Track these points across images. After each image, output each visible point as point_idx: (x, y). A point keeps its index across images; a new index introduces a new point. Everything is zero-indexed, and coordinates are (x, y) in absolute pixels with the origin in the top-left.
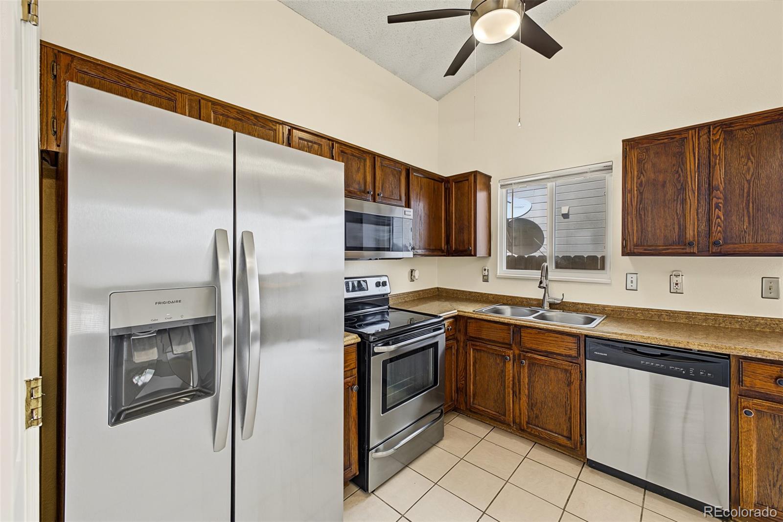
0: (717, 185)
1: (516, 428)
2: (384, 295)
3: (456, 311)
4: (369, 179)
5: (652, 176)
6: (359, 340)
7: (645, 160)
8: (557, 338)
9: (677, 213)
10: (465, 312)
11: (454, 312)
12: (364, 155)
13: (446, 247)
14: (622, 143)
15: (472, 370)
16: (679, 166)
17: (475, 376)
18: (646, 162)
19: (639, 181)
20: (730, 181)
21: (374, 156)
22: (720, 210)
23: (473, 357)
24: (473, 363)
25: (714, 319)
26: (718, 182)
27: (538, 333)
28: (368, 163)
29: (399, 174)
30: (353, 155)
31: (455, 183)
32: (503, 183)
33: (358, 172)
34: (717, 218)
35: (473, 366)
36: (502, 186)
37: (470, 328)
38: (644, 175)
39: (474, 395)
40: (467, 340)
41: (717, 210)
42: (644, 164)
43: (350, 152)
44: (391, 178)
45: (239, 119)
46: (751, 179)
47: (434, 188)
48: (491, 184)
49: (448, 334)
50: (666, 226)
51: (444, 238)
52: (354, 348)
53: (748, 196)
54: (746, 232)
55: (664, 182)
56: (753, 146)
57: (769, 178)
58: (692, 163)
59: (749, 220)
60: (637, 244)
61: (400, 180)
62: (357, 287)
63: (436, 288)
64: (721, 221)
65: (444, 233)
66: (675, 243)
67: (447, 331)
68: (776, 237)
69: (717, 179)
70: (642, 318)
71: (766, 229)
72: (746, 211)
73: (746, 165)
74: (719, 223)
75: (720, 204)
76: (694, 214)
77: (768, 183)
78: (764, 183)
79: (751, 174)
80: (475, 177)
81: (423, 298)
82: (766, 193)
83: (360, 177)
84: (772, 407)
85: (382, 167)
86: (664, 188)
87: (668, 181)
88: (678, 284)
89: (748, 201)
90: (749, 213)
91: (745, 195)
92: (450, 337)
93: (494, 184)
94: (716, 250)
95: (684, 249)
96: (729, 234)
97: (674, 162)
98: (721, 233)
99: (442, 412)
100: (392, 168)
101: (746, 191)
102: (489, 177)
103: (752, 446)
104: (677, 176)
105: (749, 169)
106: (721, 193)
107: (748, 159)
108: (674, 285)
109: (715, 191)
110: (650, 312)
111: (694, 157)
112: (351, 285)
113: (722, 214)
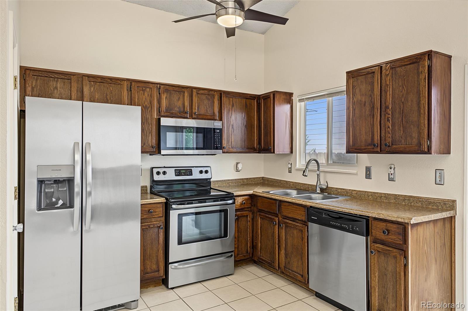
0: (388, 105)
1: (280, 272)
2: (207, 179)
3: (252, 191)
4: (187, 104)
5: (359, 97)
6: (165, 201)
7: (356, 86)
8: (297, 208)
9: (371, 124)
10: (256, 192)
11: (251, 192)
12: (183, 89)
13: (258, 146)
14: (346, 74)
15: (259, 233)
16: (372, 92)
17: (261, 236)
18: (356, 88)
19: (353, 101)
20: (395, 103)
21: (191, 89)
22: (389, 123)
23: (260, 223)
24: (260, 228)
25: (408, 199)
26: (388, 103)
27: (289, 205)
28: (186, 94)
29: (213, 98)
30: (174, 91)
31: (263, 99)
32: (300, 98)
33: (179, 101)
34: (388, 128)
35: (260, 230)
36: (299, 100)
37: (259, 203)
38: (355, 97)
39: (260, 249)
40: (258, 211)
41: (388, 122)
42: (356, 89)
43: (172, 89)
44: (206, 102)
45: (101, 82)
46: (404, 101)
47: (246, 104)
48: (293, 99)
49: (243, 207)
50: (366, 133)
51: (256, 140)
52: (161, 205)
53: (403, 113)
54: (401, 137)
55: (365, 102)
56: (405, 79)
57: (412, 101)
58: (377, 90)
59: (403, 130)
60: (352, 145)
61: (213, 102)
62: (184, 173)
63: (261, 177)
64: (390, 129)
65: (257, 136)
66: (370, 145)
67: (242, 204)
68: (415, 141)
69: (388, 101)
70: (372, 199)
71: (411, 136)
72: (401, 123)
73: (402, 92)
74: (389, 131)
75: (389, 118)
76: (378, 124)
77: (411, 104)
78: (410, 104)
79: (404, 98)
80: (274, 95)
81: (247, 184)
82: (411, 111)
83: (179, 104)
84: (383, 248)
85: (198, 95)
86: (365, 106)
87: (367, 102)
88: (392, 174)
89: (403, 116)
90: (403, 125)
91: (401, 112)
92: (246, 209)
93: (295, 98)
94: (388, 150)
95: (373, 149)
96: (394, 138)
97: (370, 89)
98: (390, 138)
99: (232, 256)
100: (206, 94)
101: (402, 109)
102: (291, 94)
103: (376, 273)
104: (370, 98)
105: (403, 95)
106: (390, 110)
107: (403, 89)
108: (390, 175)
109: (387, 109)
110: (376, 195)
111: (378, 85)
112: (178, 172)
113: (391, 125)
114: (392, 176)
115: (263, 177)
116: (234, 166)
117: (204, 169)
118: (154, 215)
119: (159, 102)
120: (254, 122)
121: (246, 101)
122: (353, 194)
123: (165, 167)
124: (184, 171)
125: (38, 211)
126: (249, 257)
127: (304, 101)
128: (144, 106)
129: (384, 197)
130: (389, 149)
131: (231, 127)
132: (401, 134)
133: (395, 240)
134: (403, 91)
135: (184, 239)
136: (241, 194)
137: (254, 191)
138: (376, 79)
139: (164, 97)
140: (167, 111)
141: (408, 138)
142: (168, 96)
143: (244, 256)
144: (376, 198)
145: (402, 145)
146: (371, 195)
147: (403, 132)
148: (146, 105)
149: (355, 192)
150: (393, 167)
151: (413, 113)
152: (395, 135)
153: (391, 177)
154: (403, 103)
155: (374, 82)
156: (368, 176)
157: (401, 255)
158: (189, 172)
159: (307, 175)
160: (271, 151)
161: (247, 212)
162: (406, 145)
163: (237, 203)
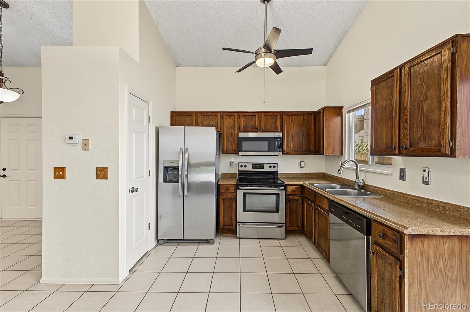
0: (406, 106)
2: (274, 172)
3: (302, 183)
4: (257, 123)
5: (381, 102)
6: (236, 183)
7: (378, 93)
9: (390, 127)
12: (255, 114)
14: (371, 83)
15: (305, 214)
16: (391, 95)
17: (307, 217)
19: (376, 107)
20: (413, 103)
21: (260, 113)
23: (306, 207)
24: (306, 210)
26: (406, 104)
28: (257, 117)
29: (276, 117)
30: (249, 116)
31: (317, 114)
33: (252, 121)
34: (406, 130)
36: (348, 111)
38: (377, 103)
40: (305, 198)
41: (406, 124)
42: (377, 95)
43: (248, 114)
44: (271, 120)
46: (423, 100)
47: (304, 120)
48: (344, 111)
49: (293, 193)
50: (386, 136)
51: (313, 145)
52: (234, 186)
53: (422, 112)
54: (420, 139)
55: (386, 106)
56: (424, 75)
57: (432, 98)
58: (396, 93)
59: (422, 131)
60: (374, 148)
61: (277, 120)
62: (258, 167)
63: (322, 173)
64: (408, 131)
65: (313, 142)
66: (388, 147)
67: (292, 191)
68: (435, 142)
69: (406, 102)
70: (404, 201)
71: (430, 137)
72: (420, 123)
73: (421, 90)
74: (406, 133)
75: (407, 120)
76: (396, 127)
77: (431, 102)
78: (429, 102)
79: (423, 96)
80: (323, 110)
81: (309, 177)
82: (431, 110)
83: (253, 123)
84: (381, 252)
85: (266, 116)
86: (385, 110)
87: (387, 106)
88: (426, 178)
89: (421, 116)
90: (422, 125)
91: (420, 112)
92: (297, 195)
93: (345, 111)
94: (405, 152)
95: (392, 151)
96: (412, 140)
97: (389, 93)
98: (408, 140)
99: (283, 226)
100: (271, 115)
101: (420, 109)
102: (341, 108)
103: (375, 274)
104: (390, 101)
105: (422, 93)
106: (408, 112)
107: (422, 86)
108: (424, 178)
109: (405, 111)
110: (408, 197)
111: (397, 88)
112: (255, 166)
113: (409, 126)
114: (426, 179)
115: (324, 173)
116: (299, 164)
117: (272, 165)
118: (229, 191)
119: (239, 123)
120: (311, 131)
121: (303, 117)
122: (387, 194)
123: (246, 163)
124: (258, 166)
125: (164, 182)
126: (299, 230)
127: (351, 112)
128: (230, 126)
129: (416, 200)
130: (407, 152)
131: (290, 136)
132: (420, 135)
133: (391, 247)
134: (422, 88)
135: (247, 208)
136: (294, 184)
137: (304, 182)
138: (395, 82)
139: (242, 120)
140: (244, 128)
141: (427, 139)
142: (245, 120)
143: (295, 228)
144: (408, 199)
145: (420, 147)
146: (403, 197)
147: (422, 133)
148: (231, 126)
149: (388, 192)
150: (427, 170)
151: (433, 111)
152: (413, 137)
153: (424, 180)
154: (422, 102)
155: (393, 86)
156: (402, 177)
157: (396, 264)
158: (261, 166)
159: (341, 173)
160: (321, 153)
161: (298, 197)
162: (425, 147)
163: (289, 190)
